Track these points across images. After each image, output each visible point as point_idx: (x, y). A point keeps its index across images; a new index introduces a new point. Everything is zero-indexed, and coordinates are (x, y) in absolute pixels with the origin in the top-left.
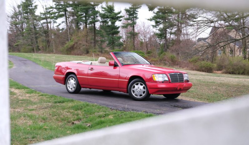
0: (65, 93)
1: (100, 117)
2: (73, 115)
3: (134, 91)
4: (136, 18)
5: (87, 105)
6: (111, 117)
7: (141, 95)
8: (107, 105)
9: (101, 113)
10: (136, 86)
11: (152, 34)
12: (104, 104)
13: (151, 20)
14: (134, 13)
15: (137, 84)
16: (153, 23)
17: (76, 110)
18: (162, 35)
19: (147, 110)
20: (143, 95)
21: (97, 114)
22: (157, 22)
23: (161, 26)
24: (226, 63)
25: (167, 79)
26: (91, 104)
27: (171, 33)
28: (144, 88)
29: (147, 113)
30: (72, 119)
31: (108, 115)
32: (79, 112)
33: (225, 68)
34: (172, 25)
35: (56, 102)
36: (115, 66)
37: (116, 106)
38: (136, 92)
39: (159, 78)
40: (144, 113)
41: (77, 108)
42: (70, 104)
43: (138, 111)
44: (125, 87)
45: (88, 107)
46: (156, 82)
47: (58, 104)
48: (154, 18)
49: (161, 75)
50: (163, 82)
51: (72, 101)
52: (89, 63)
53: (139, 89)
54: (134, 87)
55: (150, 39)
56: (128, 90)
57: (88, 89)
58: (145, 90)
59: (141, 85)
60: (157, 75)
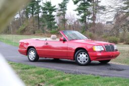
0: (28, 61)
1: (59, 79)
2: (38, 78)
3: (79, 59)
4: (66, 9)
5: (47, 70)
6: (67, 79)
7: (84, 62)
8: (62, 70)
9: (59, 77)
10: (80, 55)
11: (76, 20)
12: (59, 69)
13: (75, 10)
14: (64, 6)
15: (81, 54)
16: (77, 12)
17: (40, 75)
18: (83, 20)
19: (93, 73)
20: (86, 61)
21: (56, 77)
22: (79, 12)
23: (83, 14)
24: (126, 37)
25: (103, 49)
26: (49, 70)
27: (89, 19)
28: (86, 56)
29: (95, 75)
30: (37, 82)
31: (65, 78)
32: (42, 76)
33: (126, 40)
34: (89, 14)
35: (23, 69)
36: (64, 41)
37: (69, 71)
38: (81, 60)
39: (97, 49)
40: (92, 76)
41: (40, 73)
42: (34, 70)
43: (87, 74)
44: (73, 56)
45: (48, 72)
46: (95, 51)
47: (25, 70)
48: (78, 9)
49: (99, 47)
50: (100, 52)
51: (35, 67)
52: (44, 39)
53: (83, 57)
54: (79, 56)
55: (75, 23)
56: (75, 58)
57: (44, 58)
58: (88, 58)
59: (84, 54)
60: (96, 47)
